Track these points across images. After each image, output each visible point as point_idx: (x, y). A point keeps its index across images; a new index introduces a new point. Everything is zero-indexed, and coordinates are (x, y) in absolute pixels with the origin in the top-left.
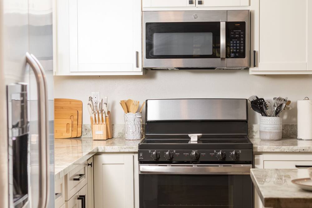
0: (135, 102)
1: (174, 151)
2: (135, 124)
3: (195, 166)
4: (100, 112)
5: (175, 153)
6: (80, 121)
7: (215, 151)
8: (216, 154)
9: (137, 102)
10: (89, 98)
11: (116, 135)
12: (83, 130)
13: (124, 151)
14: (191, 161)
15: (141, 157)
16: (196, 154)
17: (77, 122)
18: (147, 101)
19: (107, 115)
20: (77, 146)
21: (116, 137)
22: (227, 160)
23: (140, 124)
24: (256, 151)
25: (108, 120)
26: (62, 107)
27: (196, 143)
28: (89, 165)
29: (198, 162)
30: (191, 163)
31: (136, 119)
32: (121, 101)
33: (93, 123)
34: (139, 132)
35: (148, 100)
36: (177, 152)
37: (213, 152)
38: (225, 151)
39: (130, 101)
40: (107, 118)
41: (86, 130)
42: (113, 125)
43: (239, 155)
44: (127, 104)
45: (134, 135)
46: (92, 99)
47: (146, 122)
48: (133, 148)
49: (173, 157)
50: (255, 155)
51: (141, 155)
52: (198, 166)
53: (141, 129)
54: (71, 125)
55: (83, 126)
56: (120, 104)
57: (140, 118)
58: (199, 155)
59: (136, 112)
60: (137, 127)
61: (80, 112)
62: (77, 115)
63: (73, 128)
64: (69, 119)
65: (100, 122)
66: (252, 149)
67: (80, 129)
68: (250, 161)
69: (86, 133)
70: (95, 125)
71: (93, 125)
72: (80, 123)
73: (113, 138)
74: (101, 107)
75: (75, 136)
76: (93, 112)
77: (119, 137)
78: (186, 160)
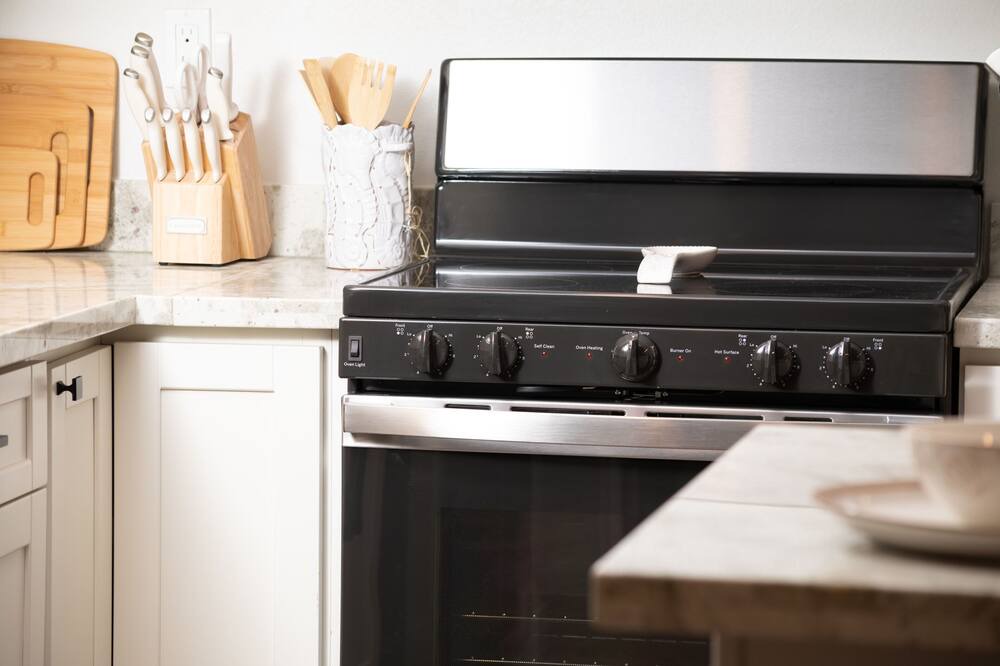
0: (381, 69)
1: (529, 332)
2: (376, 185)
3: (634, 413)
4: (186, 116)
5: (531, 342)
6: (101, 159)
7: (743, 339)
8: (748, 351)
9: (385, 69)
10: (137, 40)
11: (289, 240)
12: (117, 209)
13: (271, 325)
14: (621, 389)
15: (353, 355)
16: (637, 349)
17: (84, 166)
18: (446, 64)
19: (228, 135)
20: (28, 290)
21: (292, 253)
22: (805, 386)
23: (403, 187)
24: (973, 344)
25: (232, 160)
26: (9, 86)
27: (667, 291)
28: (61, 388)
29: (658, 394)
30: (621, 400)
31: (379, 160)
32: (305, 62)
33: (156, 172)
34: (398, 229)
35: (452, 64)
36: (539, 336)
37: (732, 342)
38: (795, 340)
39: (348, 60)
40: (229, 148)
41: (135, 210)
42: (276, 188)
43: (870, 363)
44: (338, 79)
45: (370, 246)
46: (150, 44)
47: (440, 179)
48: (316, 308)
49: (519, 363)
50: (967, 368)
51: (354, 348)
52: (649, 414)
53: (408, 211)
54: (50, 183)
55: (117, 191)
56: (301, 76)
57: (402, 153)
58: (659, 357)
59: (382, 124)
60: (383, 200)
61: (103, 116)
62: (86, 130)
63: (62, 198)
64: (42, 148)
65: (190, 171)
66: (951, 334)
67: (98, 207)
68: (938, 400)
69: (133, 228)
70: (164, 185)
71: (156, 185)
72: (101, 174)
73: (270, 255)
74: (198, 89)
75: (74, 242)
76: (149, 118)
77: (306, 253)
78: (590, 381)
